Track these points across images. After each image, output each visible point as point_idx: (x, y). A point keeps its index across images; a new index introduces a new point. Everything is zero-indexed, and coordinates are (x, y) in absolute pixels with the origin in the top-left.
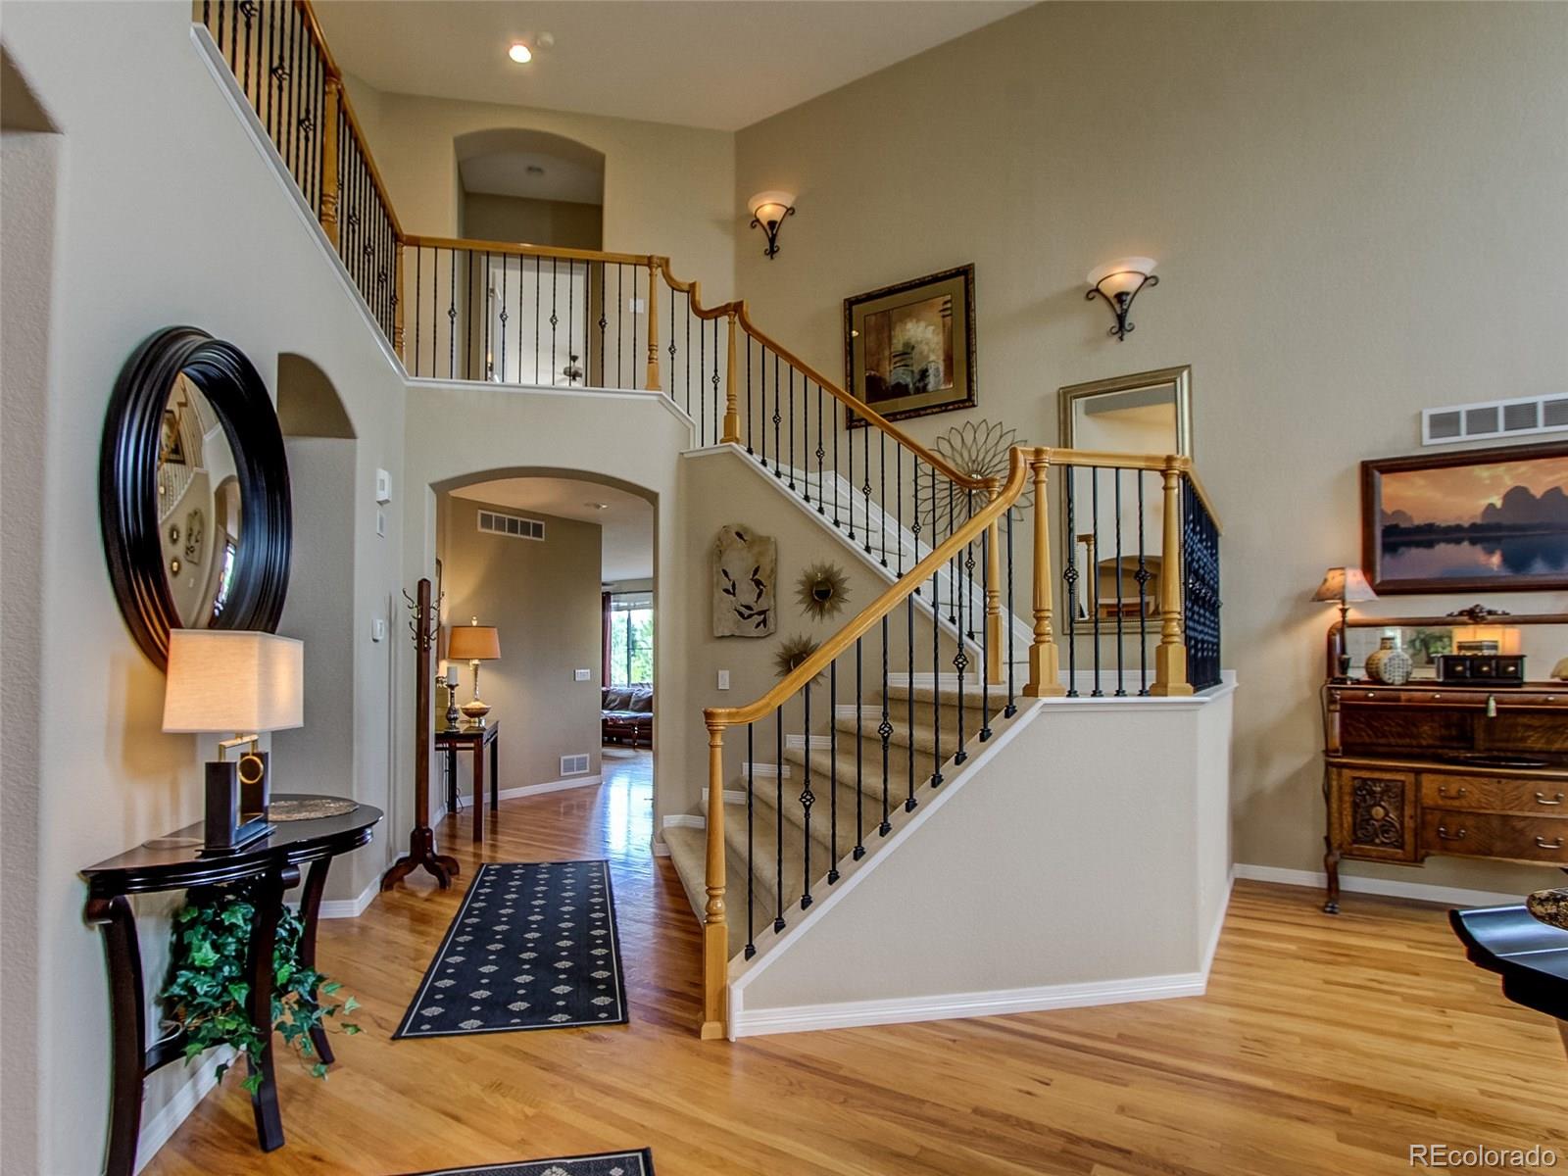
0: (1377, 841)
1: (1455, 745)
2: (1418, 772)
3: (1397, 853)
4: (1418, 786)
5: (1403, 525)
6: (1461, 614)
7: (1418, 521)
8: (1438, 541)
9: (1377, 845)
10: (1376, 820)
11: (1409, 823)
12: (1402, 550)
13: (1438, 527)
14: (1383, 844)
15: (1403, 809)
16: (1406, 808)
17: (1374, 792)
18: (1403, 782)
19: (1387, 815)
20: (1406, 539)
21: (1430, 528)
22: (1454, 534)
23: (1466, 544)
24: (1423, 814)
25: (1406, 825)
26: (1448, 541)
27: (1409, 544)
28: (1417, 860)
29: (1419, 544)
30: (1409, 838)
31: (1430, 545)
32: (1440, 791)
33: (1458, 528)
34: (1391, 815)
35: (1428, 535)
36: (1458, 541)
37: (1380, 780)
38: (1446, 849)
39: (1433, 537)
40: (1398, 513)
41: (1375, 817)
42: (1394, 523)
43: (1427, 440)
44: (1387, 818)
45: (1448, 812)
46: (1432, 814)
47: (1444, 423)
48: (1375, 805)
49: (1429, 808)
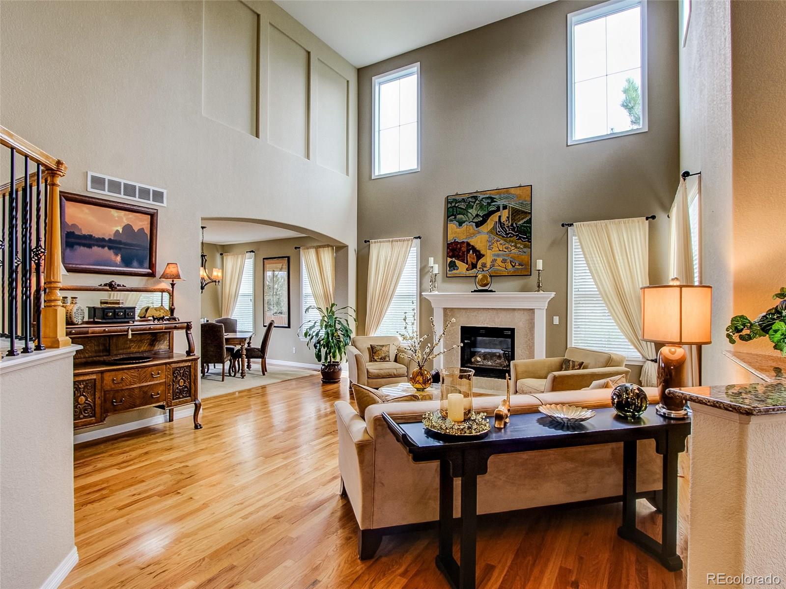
0: (82, 416)
1: (101, 354)
2: (102, 372)
3: (92, 420)
4: (102, 379)
5: (77, 233)
6: (105, 285)
7: (85, 232)
8: (94, 245)
9: (82, 419)
10: (81, 405)
11: (98, 401)
12: (76, 247)
13: (94, 237)
14: (85, 417)
15: (95, 395)
16: (96, 393)
17: (80, 388)
18: (95, 379)
19: (87, 400)
20: (77, 241)
21: (90, 237)
22: (101, 242)
23: (106, 248)
24: (105, 395)
25: (96, 402)
26: (99, 246)
27: (80, 244)
28: (102, 420)
29: (85, 245)
30: (98, 410)
31: (89, 246)
32: (114, 380)
33: (103, 240)
34: (89, 399)
35: (89, 241)
36: (103, 247)
37: (83, 381)
38: (116, 411)
39: (92, 242)
40: (74, 225)
41: (81, 403)
42: (72, 231)
43: (89, 189)
44: (86, 402)
45: (117, 391)
46: (109, 394)
47: (98, 182)
48: (80, 396)
49: (107, 391)
